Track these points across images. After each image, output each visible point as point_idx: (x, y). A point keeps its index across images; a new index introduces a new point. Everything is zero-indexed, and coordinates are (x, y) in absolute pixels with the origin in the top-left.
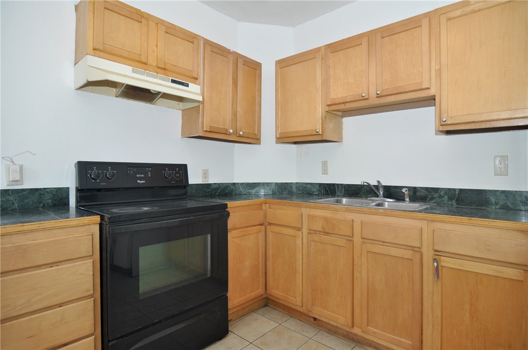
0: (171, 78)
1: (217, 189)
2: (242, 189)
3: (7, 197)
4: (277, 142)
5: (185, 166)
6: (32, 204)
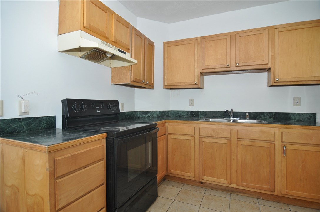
0: (118, 48)
1: (128, 115)
2: (140, 115)
3: (20, 123)
4: (164, 88)
5: (117, 101)
6: (35, 128)
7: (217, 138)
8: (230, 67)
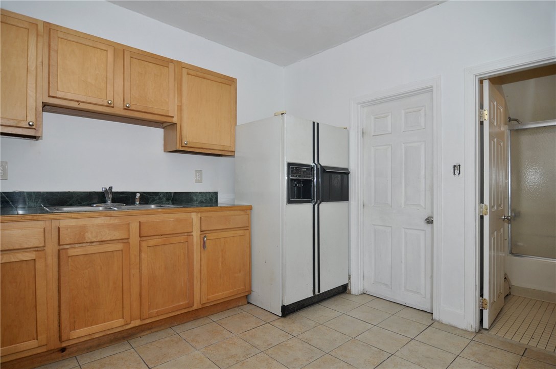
7: (102, 243)
8: (113, 107)
